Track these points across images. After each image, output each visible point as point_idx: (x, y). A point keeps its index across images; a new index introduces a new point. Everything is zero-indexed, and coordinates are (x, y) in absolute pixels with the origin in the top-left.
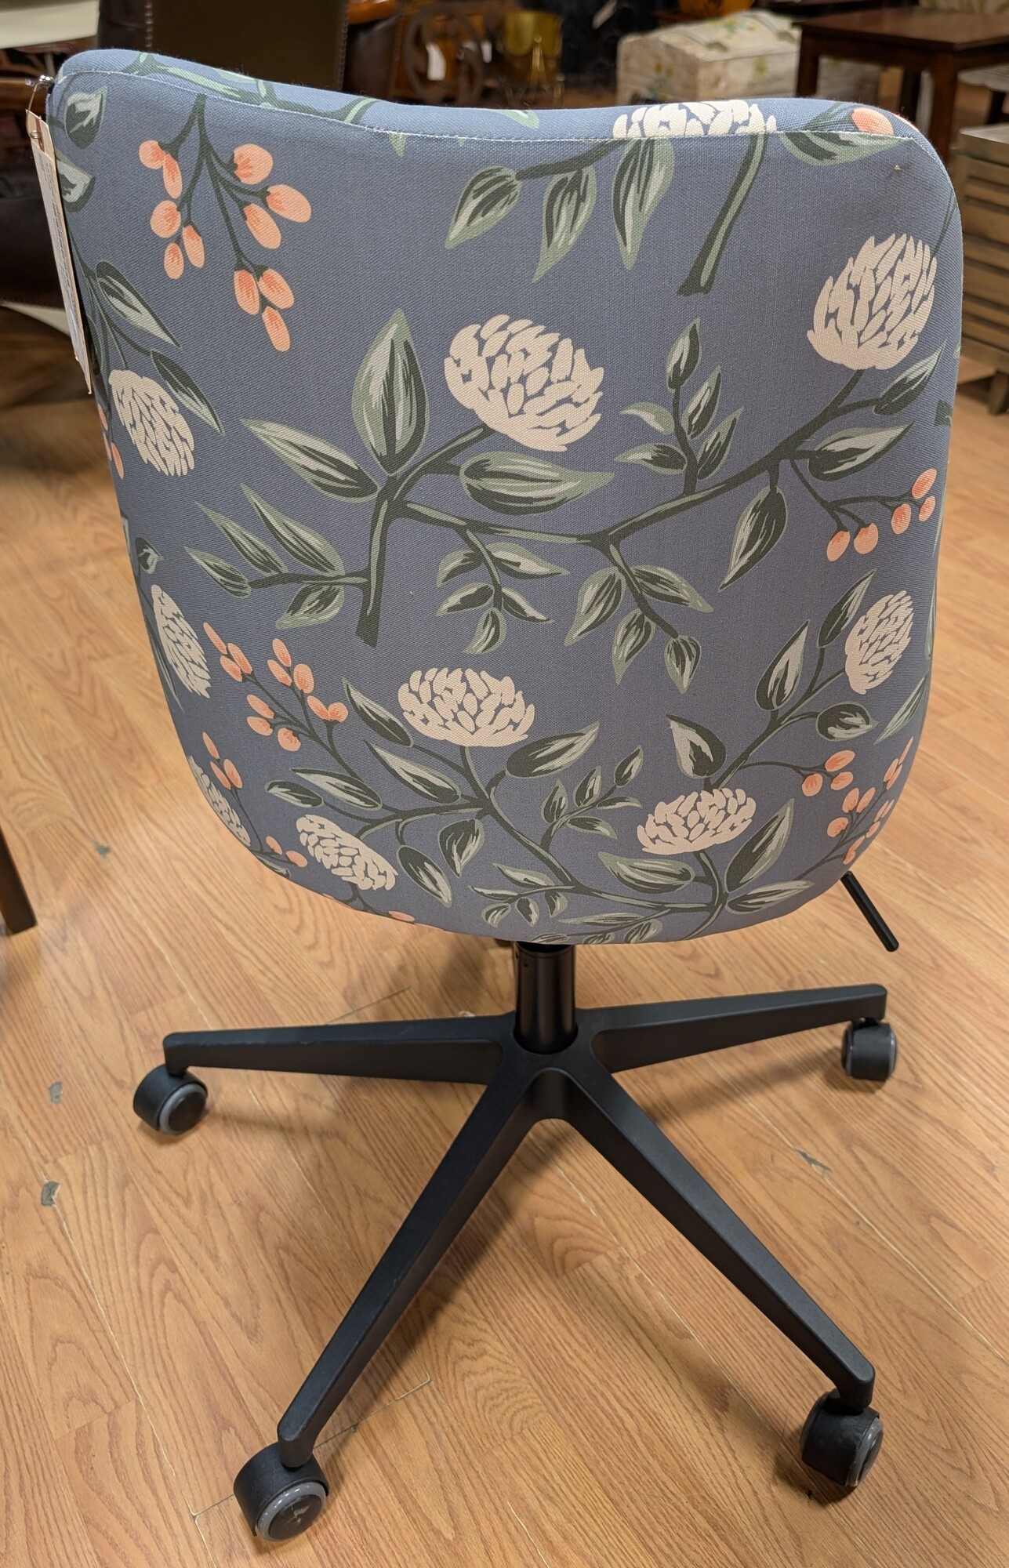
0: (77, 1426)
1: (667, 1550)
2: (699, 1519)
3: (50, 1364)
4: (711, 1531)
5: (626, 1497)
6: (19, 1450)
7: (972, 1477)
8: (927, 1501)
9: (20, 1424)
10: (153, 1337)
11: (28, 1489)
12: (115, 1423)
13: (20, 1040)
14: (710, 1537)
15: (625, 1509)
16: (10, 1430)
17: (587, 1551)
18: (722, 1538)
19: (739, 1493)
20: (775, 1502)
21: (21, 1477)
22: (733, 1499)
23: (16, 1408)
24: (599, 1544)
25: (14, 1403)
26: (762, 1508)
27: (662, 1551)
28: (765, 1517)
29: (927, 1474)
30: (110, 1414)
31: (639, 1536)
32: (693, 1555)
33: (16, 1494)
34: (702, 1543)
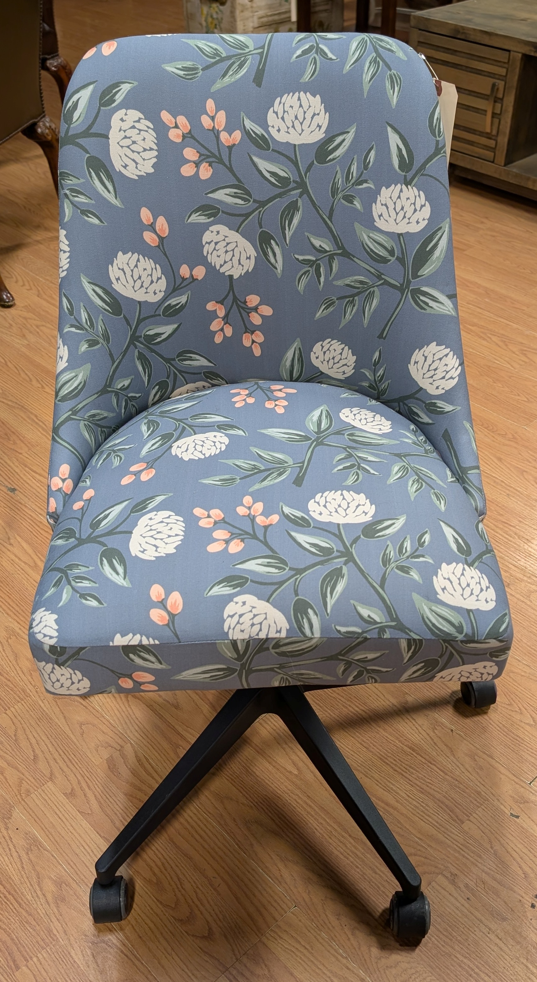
0: (106, 758)
1: (394, 762)
2: (405, 748)
3: (82, 735)
4: (412, 752)
5: (371, 745)
6: (81, 772)
7: (521, 713)
8: (504, 726)
9: (77, 761)
10: (128, 716)
11: (92, 787)
12: (124, 754)
13: (6, 592)
14: (412, 754)
15: (372, 750)
16: (73, 765)
17: (359, 768)
18: (418, 754)
19: (420, 735)
20: (438, 737)
21: (87, 783)
22: (419, 738)
23: (73, 756)
24: (364, 765)
25: (71, 753)
26: (432, 740)
27: (392, 763)
28: (434, 743)
29: (502, 715)
30: (119, 750)
31: (381, 759)
32: (406, 762)
33: (87, 789)
34: (410, 757)
